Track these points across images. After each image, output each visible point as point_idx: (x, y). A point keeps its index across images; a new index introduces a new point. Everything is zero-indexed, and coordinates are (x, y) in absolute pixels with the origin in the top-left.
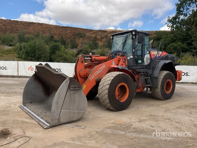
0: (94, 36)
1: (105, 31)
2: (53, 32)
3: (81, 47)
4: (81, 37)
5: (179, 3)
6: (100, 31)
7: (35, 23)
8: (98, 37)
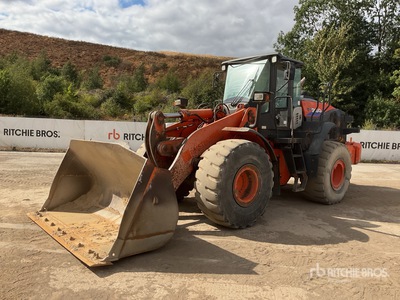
0: (138, 64)
1: (162, 56)
2: (49, 54)
3: (109, 86)
4: (111, 65)
5: (300, 6)
6: (150, 53)
7: (9, 32)
8: (147, 66)
